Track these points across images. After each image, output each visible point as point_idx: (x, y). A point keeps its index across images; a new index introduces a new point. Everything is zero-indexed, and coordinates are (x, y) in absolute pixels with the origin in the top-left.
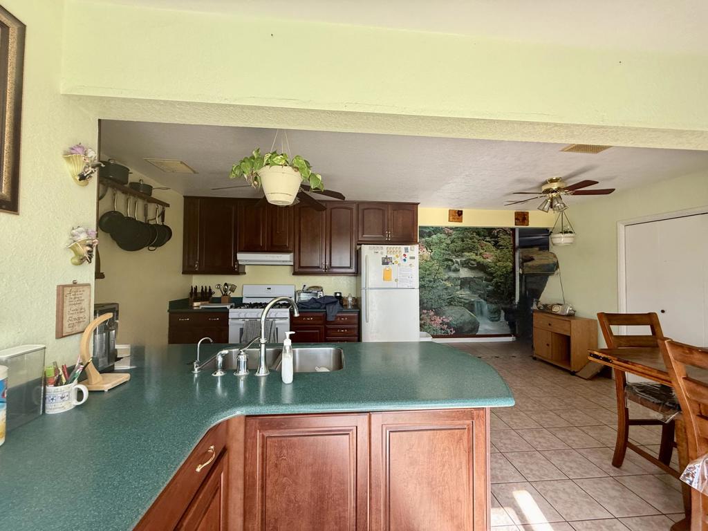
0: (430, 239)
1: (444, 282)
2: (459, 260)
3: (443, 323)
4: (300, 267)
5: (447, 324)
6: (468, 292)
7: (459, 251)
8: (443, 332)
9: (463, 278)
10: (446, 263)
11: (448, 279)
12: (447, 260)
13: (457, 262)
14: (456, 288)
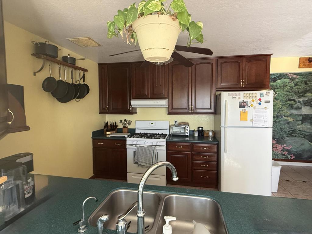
0: (275, 84)
1: (286, 118)
2: (301, 100)
3: (284, 150)
4: (173, 109)
5: (287, 151)
6: (309, 126)
7: (302, 93)
8: (283, 156)
9: (305, 115)
10: (289, 102)
11: (291, 115)
12: (290, 100)
13: (299, 102)
14: (298, 122)
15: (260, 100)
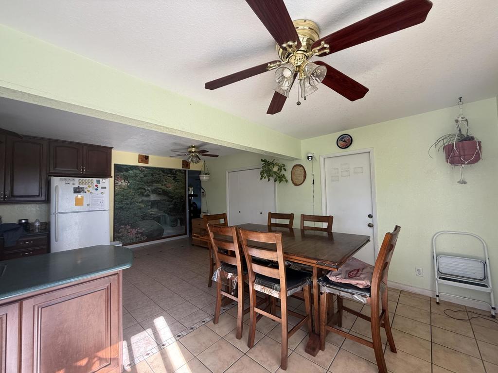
0: (128, 173)
1: (138, 204)
2: (149, 189)
3: (137, 233)
5: (141, 233)
6: (156, 210)
7: (150, 183)
8: (138, 239)
9: (153, 201)
10: (140, 190)
11: (142, 202)
12: (141, 188)
13: (148, 190)
14: (148, 207)
15: (97, 186)
